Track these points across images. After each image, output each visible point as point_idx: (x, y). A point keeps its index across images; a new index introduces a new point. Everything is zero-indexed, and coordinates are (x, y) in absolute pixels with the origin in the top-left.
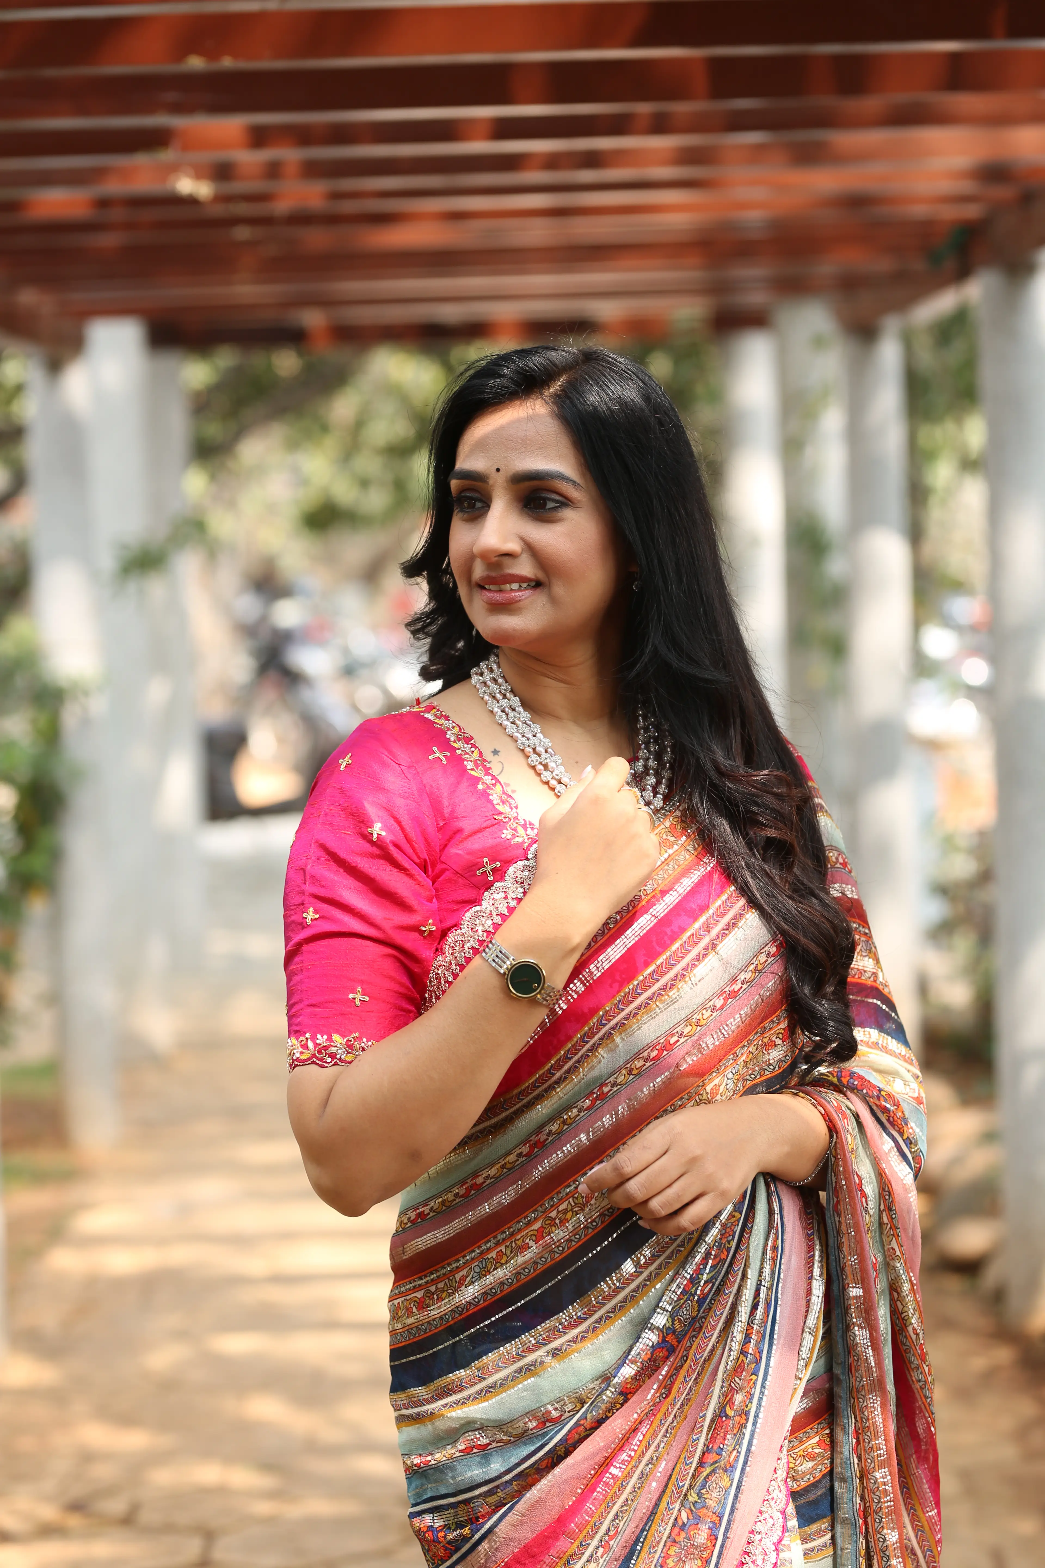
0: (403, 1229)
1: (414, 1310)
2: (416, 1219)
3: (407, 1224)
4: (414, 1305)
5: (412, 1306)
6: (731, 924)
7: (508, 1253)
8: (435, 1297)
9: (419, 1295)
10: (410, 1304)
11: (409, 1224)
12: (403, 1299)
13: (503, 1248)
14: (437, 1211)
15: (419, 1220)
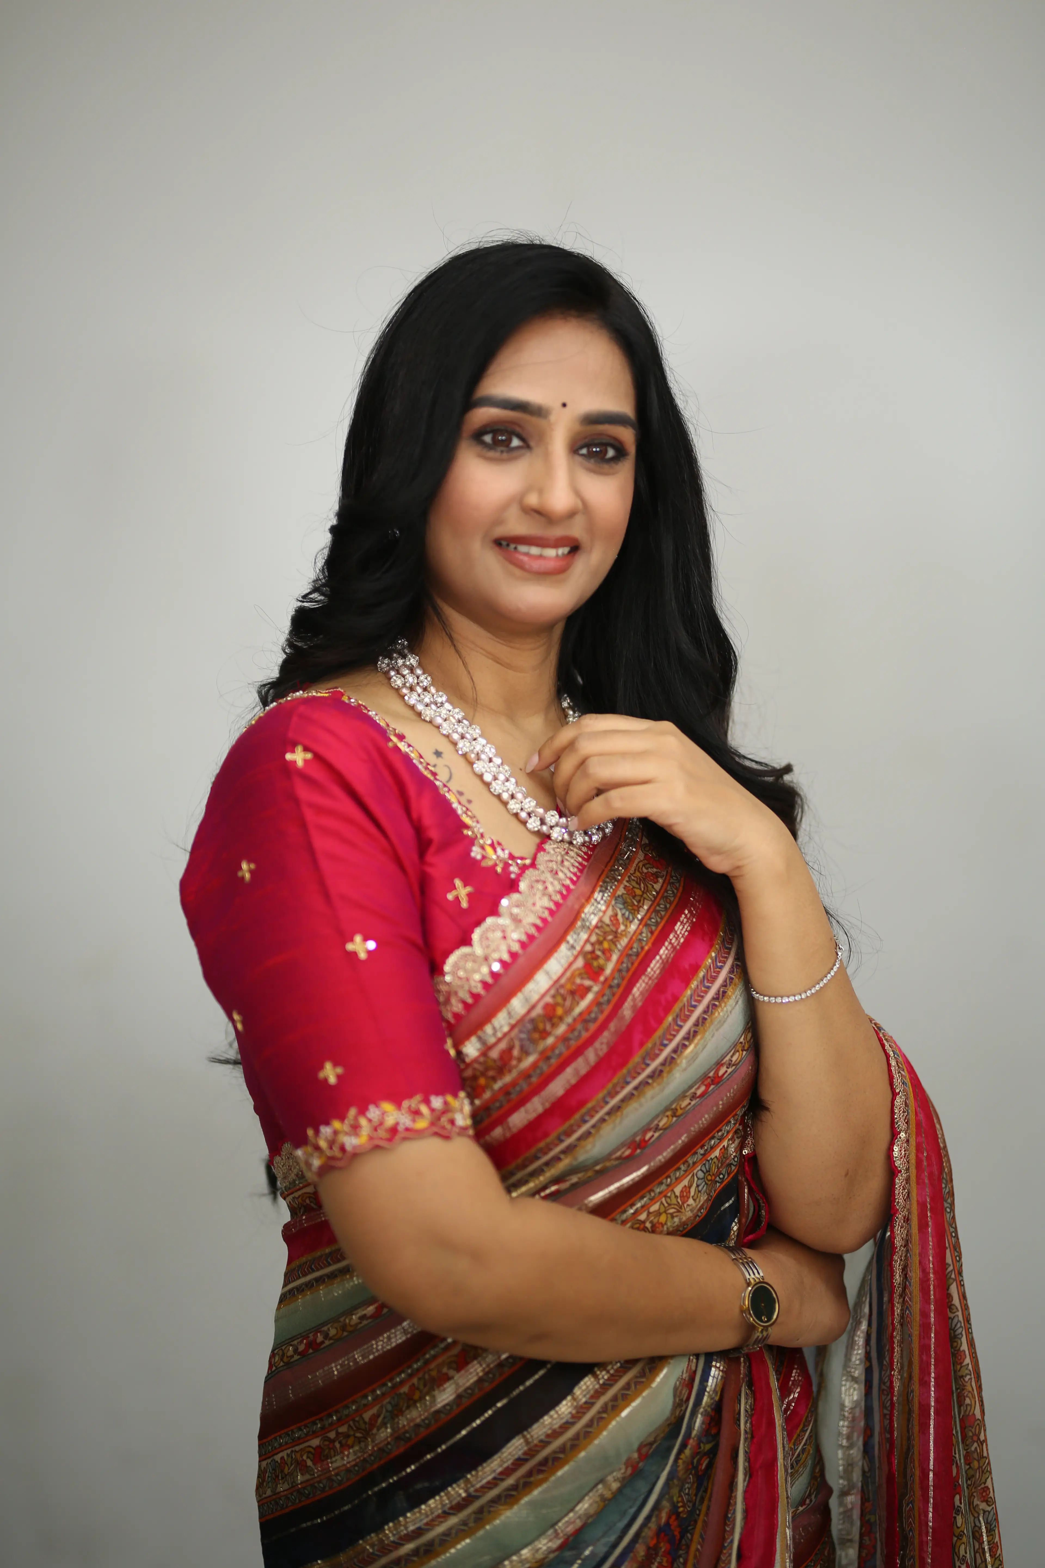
0: (287, 1364)
1: (309, 1463)
2: (306, 1350)
3: (292, 1356)
4: (308, 1457)
5: (305, 1457)
6: (721, 992)
7: (421, 1387)
8: (337, 1445)
9: (315, 1442)
10: (302, 1456)
11: (296, 1357)
12: (289, 1451)
13: (415, 1381)
14: (336, 1337)
15: (311, 1351)
